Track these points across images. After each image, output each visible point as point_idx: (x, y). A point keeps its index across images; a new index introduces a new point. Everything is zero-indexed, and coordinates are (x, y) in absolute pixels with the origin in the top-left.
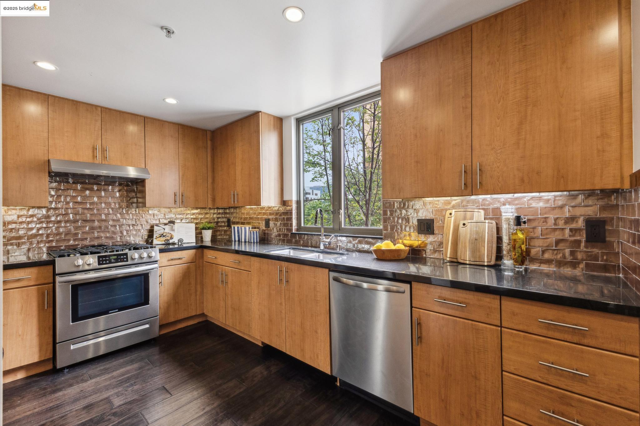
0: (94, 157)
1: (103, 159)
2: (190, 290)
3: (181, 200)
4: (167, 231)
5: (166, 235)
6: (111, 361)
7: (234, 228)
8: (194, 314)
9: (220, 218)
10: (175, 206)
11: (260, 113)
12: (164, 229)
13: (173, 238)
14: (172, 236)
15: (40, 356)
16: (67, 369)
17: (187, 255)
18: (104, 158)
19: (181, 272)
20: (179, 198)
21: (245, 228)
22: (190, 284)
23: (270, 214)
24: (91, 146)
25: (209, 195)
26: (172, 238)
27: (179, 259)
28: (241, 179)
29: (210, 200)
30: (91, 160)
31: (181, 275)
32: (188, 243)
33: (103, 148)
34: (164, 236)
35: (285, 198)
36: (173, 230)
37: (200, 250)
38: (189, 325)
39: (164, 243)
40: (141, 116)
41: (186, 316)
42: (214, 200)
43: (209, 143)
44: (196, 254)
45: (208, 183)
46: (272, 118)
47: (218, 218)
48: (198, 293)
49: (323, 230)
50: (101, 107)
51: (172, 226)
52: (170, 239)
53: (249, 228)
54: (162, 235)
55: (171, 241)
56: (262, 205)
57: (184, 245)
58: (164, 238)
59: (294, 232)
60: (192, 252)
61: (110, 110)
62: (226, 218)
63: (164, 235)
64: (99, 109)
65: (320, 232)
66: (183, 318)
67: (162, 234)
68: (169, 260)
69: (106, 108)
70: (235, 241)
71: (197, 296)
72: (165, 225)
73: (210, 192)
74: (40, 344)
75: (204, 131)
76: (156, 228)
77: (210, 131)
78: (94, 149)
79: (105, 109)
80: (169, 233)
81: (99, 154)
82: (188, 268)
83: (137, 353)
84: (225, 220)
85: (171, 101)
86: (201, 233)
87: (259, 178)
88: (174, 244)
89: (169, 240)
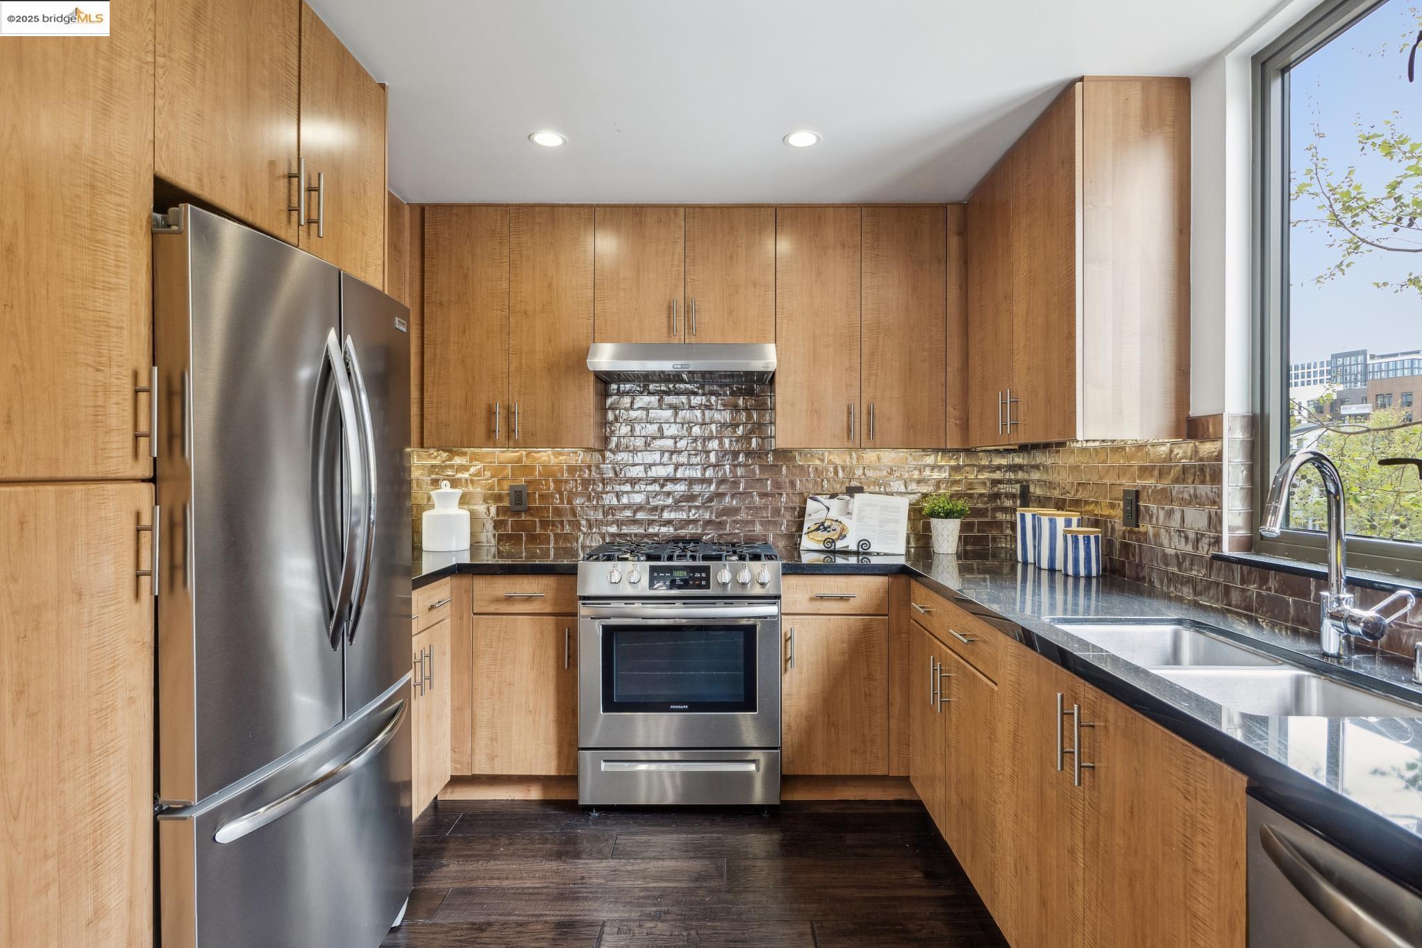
0: (670, 329)
1: (686, 332)
2: (870, 695)
3: (864, 428)
4: (833, 514)
5: (829, 527)
6: (666, 829)
7: (1023, 517)
8: (881, 771)
9: (999, 482)
10: (851, 445)
11: (1079, 86)
12: (828, 509)
13: (845, 536)
14: (843, 529)
15: (559, 767)
16: (597, 811)
17: (863, 589)
18: (689, 328)
19: (845, 637)
20: (857, 420)
21: (1053, 522)
22: (870, 677)
23: (1144, 471)
24: (665, 305)
25: (950, 408)
26: (842, 536)
27: (841, 598)
28: (1025, 346)
29: (952, 423)
30: (664, 340)
31: (845, 645)
32: (885, 554)
33: (688, 305)
34: (825, 529)
35: (1198, 408)
36: (849, 513)
37: (903, 579)
38: (869, 799)
39: (821, 547)
40: (768, 206)
41: (857, 771)
42: (965, 425)
43: (954, 241)
44: (889, 591)
45: (949, 369)
46: (1136, 92)
47: (995, 482)
48: (895, 710)
49: (1336, 554)
50: (686, 207)
51: (847, 503)
52: (838, 538)
53: (1068, 523)
54: (822, 527)
55: (840, 545)
56: (1079, 436)
57: (875, 560)
58: (826, 535)
59: (1226, 550)
60: (878, 582)
61: (702, 207)
62: (1017, 482)
63: (826, 525)
64: (681, 211)
65: (1325, 560)
66: (848, 773)
67: (823, 524)
68: (812, 599)
69: (693, 207)
70: (1025, 563)
71: (892, 721)
72: (830, 498)
73: (953, 399)
74: (558, 741)
75: (938, 210)
76: (811, 505)
77: (959, 204)
78: (670, 309)
79: (692, 209)
80: (837, 521)
81: (679, 322)
82: (867, 630)
83: (718, 833)
84: (1016, 489)
85: (803, 139)
86: (927, 527)
87: (1071, 336)
88: (846, 553)
89: (833, 541)
